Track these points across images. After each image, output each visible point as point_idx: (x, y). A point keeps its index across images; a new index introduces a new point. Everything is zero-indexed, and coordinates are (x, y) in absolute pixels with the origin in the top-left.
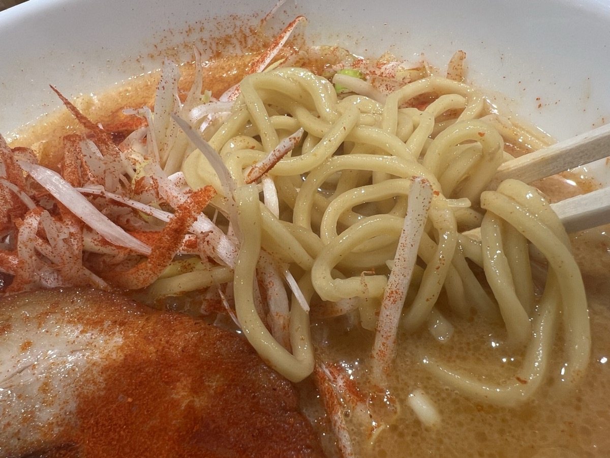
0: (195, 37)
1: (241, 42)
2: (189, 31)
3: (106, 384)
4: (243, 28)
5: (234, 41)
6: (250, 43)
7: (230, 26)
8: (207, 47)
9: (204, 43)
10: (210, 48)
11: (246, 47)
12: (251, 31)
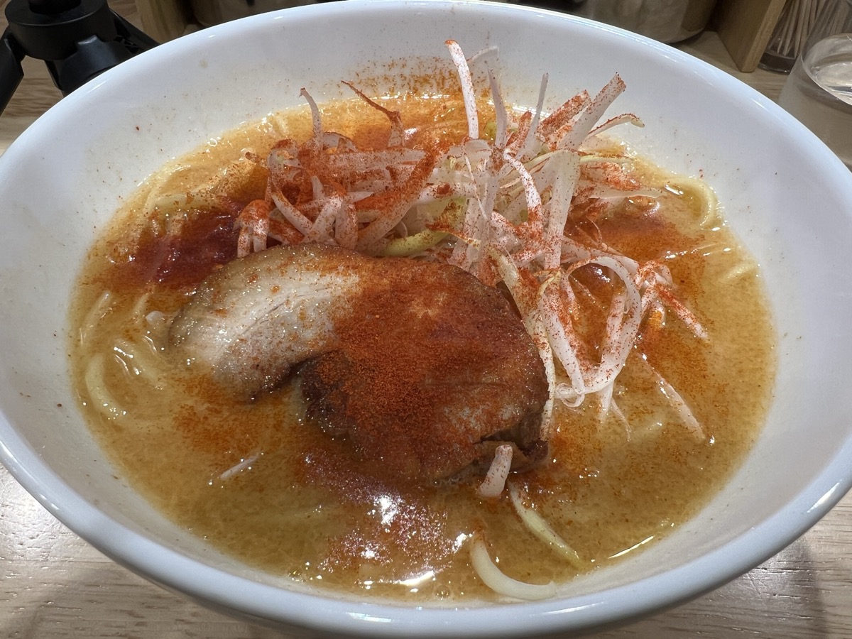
0: (395, 72)
1: (438, 84)
2: (392, 66)
3: (354, 309)
4: (443, 71)
5: (433, 81)
6: (447, 86)
7: (430, 66)
8: (406, 82)
9: (403, 78)
10: (408, 84)
11: (443, 88)
12: (450, 74)
